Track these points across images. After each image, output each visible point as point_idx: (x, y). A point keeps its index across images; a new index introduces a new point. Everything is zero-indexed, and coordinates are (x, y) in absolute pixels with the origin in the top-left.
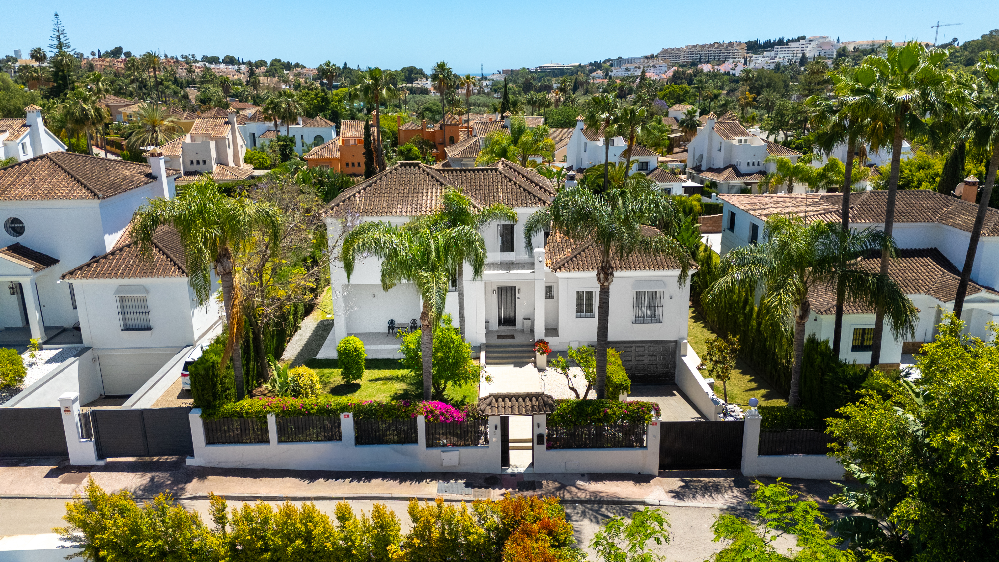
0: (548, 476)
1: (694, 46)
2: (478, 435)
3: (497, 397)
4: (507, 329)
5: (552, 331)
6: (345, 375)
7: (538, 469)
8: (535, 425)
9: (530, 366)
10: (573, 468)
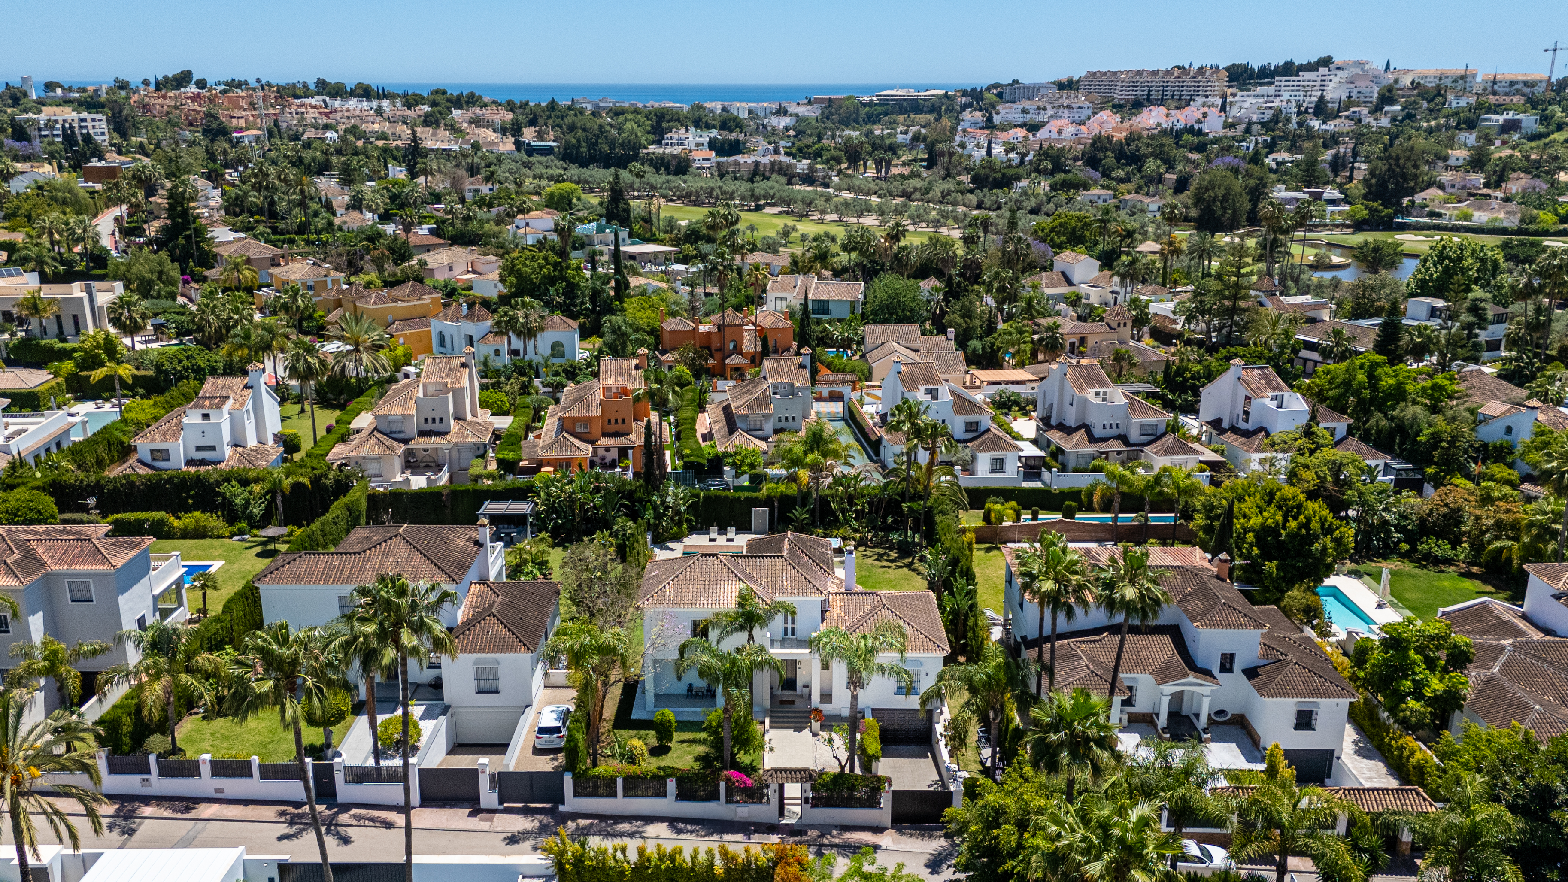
0: (813, 827)
1: (1140, 73)
2: (763, 795)
3: (776, 770)
4: (788, 694)
5: (826, 697)
6: (660, 739)
7: (805, 821)
8: (804, 791)
9: (807, 730)
10: (828, 821)
